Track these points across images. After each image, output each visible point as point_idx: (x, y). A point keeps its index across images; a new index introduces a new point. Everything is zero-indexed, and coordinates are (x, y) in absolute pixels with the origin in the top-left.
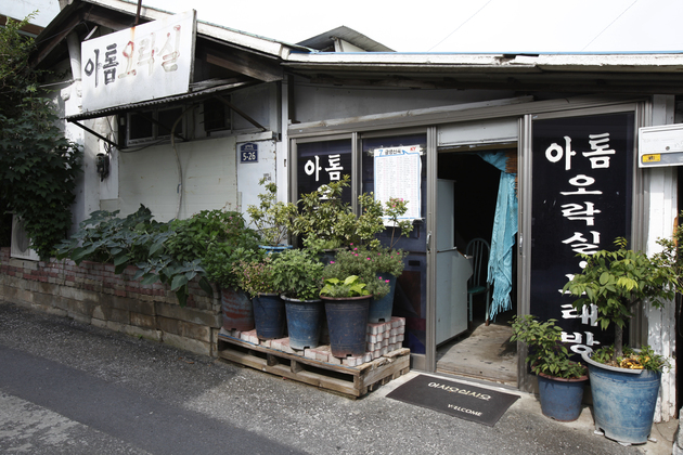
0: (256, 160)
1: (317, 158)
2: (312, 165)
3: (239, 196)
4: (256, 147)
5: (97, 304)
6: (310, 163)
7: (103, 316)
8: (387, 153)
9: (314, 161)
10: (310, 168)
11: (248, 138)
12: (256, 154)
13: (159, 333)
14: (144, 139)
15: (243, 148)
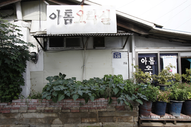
0: (121, 57)
1: (146, 58)
2: (144, 60)
3: (113, 69)
4: (120, 54)
5: (56, 118)
6: (143, 59)
7: (61, 123)
8: (167, 57)
9: (145, 59)
10: (143, 61)
11: (117, 51)
12: (120, 56)
13: (101, 124)
14: (59, 48)
15: (114, 54)
